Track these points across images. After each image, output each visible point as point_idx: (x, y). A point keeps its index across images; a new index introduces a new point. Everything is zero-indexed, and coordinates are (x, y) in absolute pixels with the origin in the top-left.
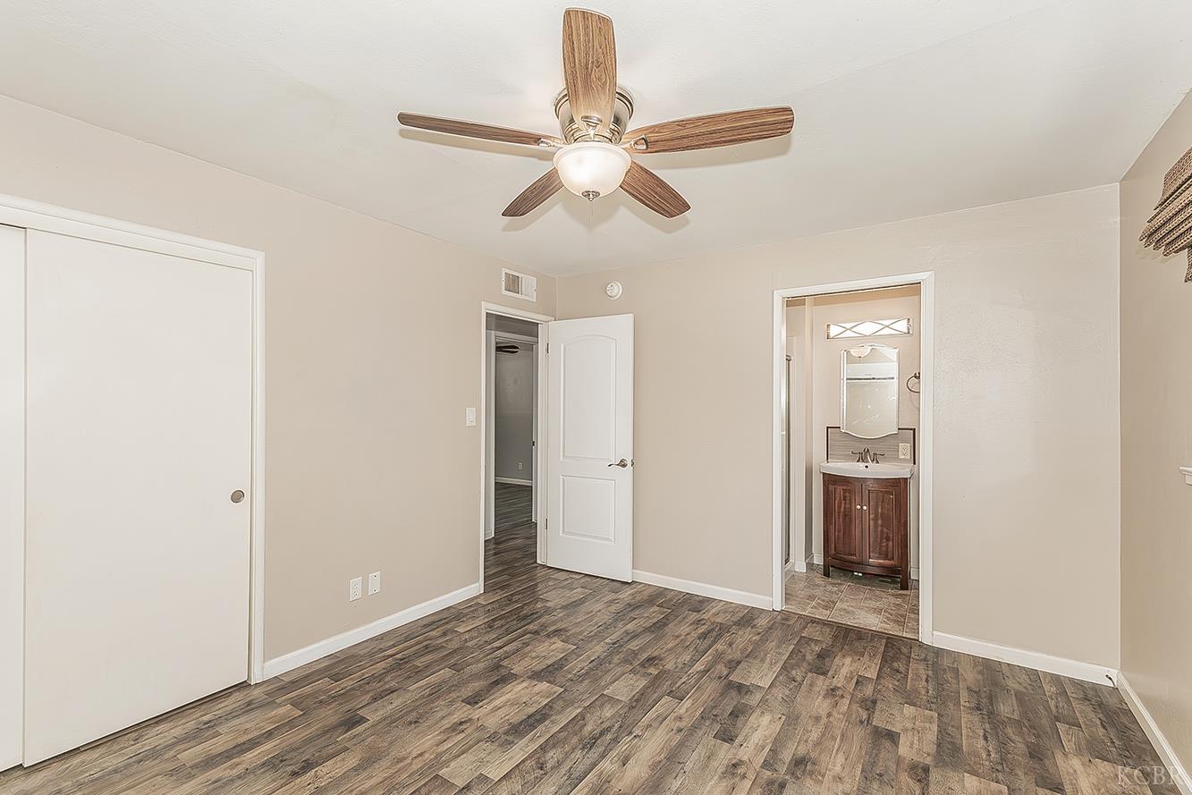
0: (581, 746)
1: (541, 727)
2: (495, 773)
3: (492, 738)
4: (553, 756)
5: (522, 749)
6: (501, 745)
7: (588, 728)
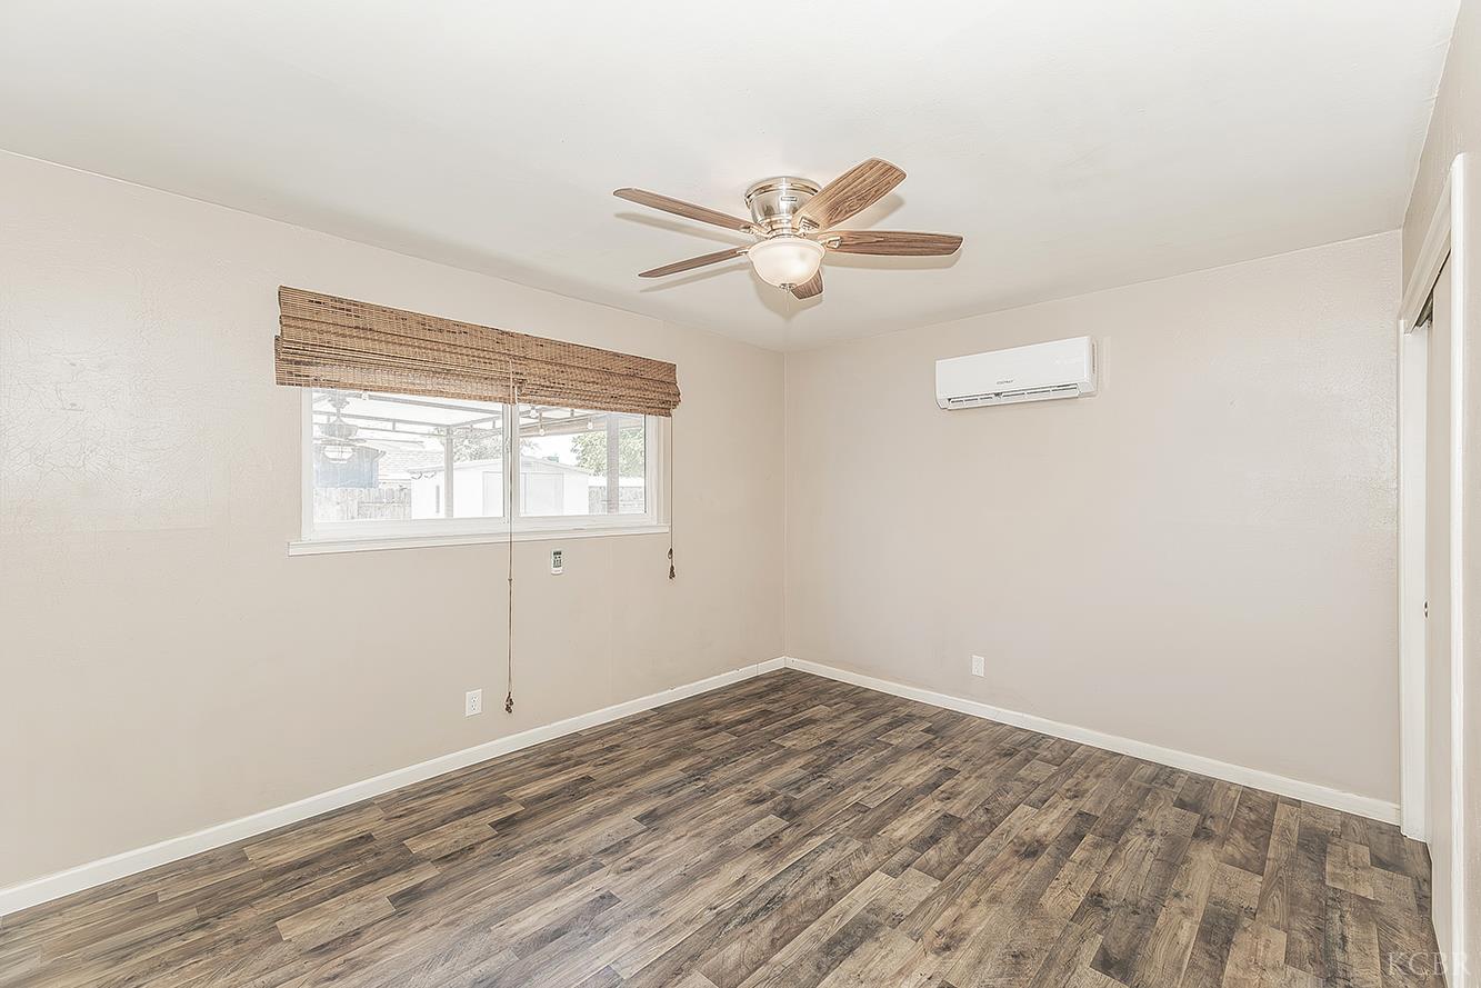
0: (786, 900)
1: (834, 931)
2: (879, 876)
3: (896, 920)
4: (819, 892)
5: (855, 903)
6: (881, 908)
7: (771, 924)
